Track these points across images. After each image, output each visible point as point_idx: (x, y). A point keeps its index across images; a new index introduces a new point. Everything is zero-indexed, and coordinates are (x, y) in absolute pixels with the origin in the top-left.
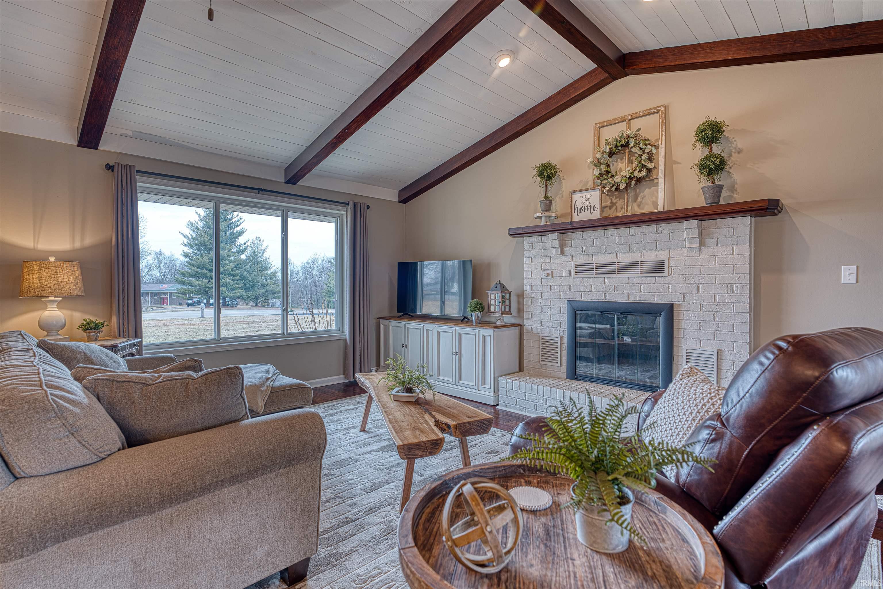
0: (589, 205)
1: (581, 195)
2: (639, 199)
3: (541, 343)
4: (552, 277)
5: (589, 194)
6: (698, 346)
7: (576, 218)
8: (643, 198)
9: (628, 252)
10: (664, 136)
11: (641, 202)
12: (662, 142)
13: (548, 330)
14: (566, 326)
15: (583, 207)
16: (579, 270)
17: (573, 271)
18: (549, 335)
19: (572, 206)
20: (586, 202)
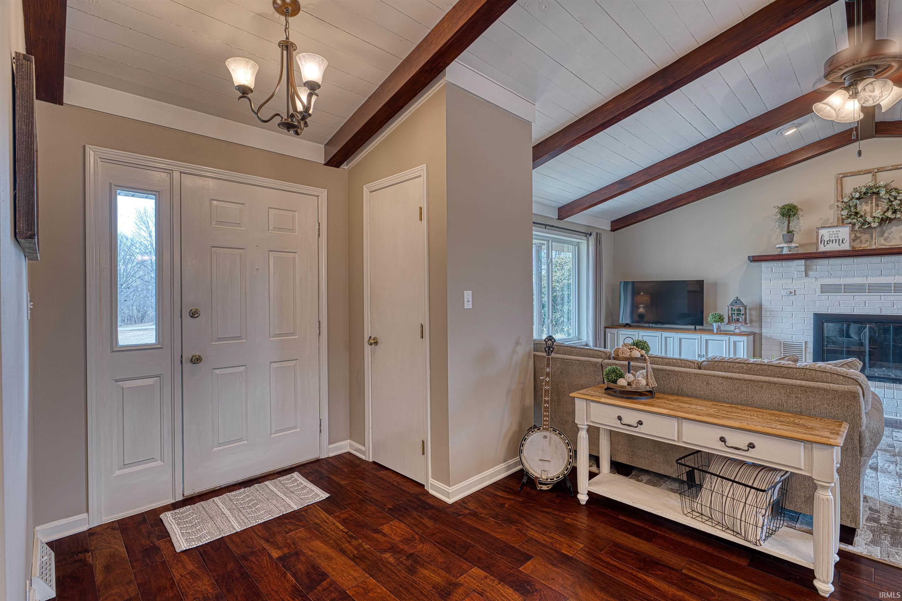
0: (837, 238)
1: (829, 230)
2: (884, 235)
3: (782, 347)
4: (795, 295)
5: (838, 230)
7: (822, 248)
8: (888, 234)
9: (880, 276)
11: (888, 237)
13: (790, 336)
14: (812, 333)
15: (830, 240)
16: (825, 289)
17: (818, 290)
18: (791, 341)
19: (817, 239)
20: (834, 236)
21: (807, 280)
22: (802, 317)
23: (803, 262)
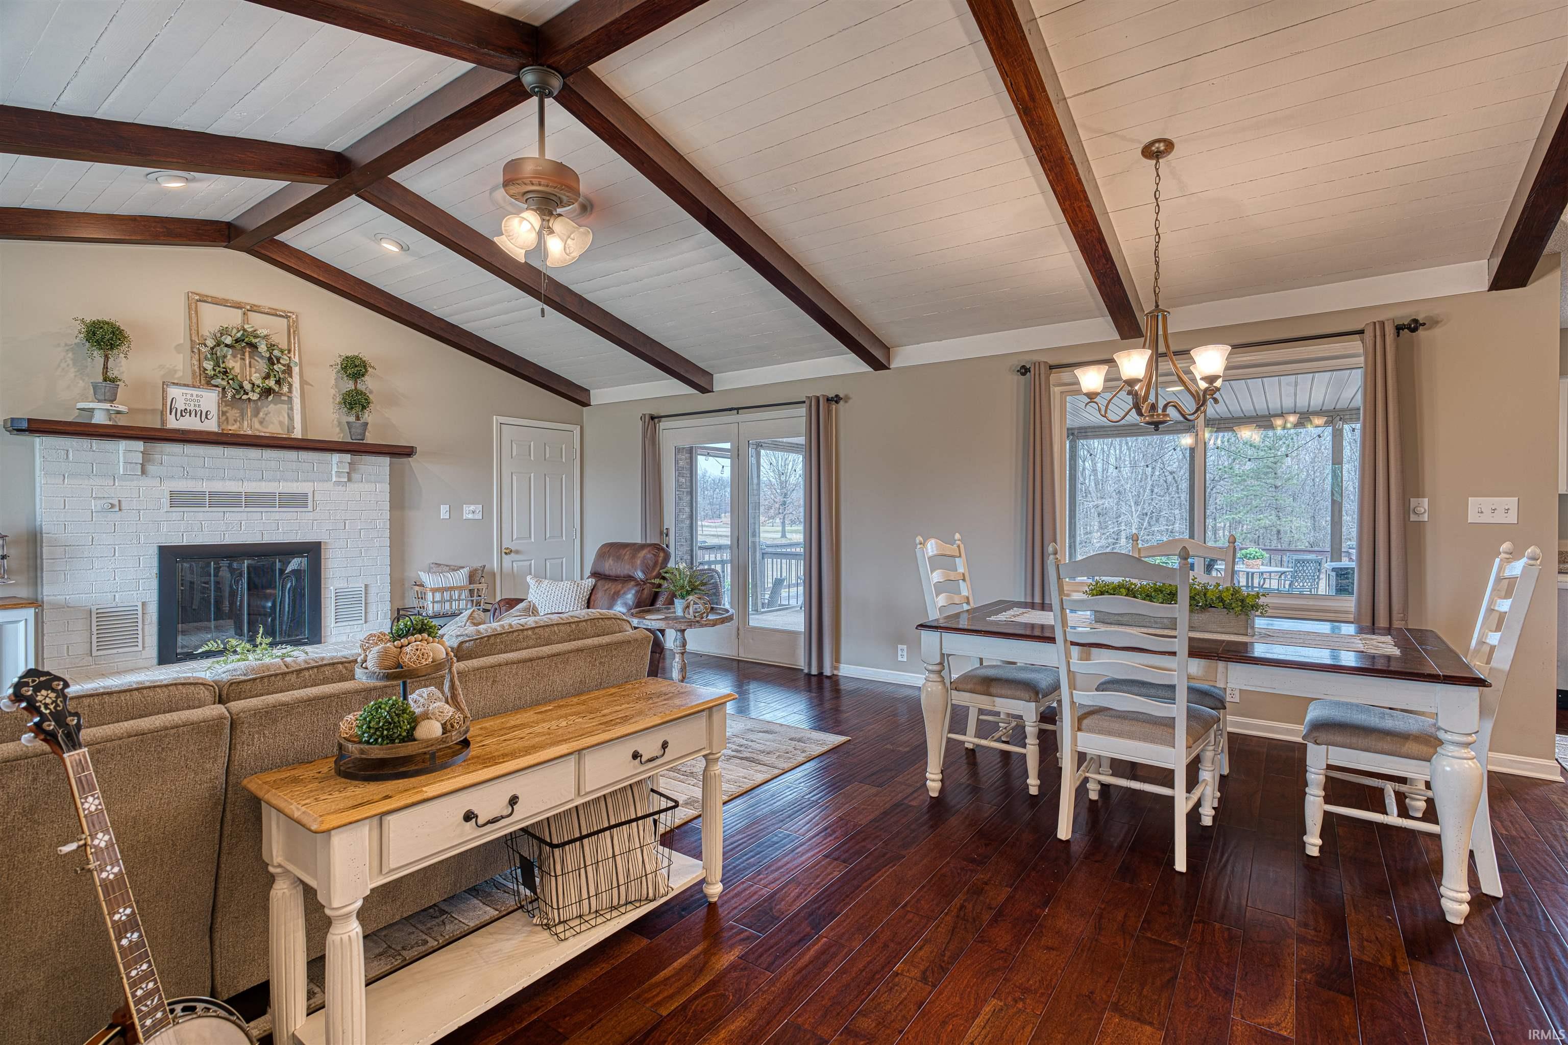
0: (198, 409)
1: (185, 391)
2: (261, 415)
3: (95, 620)
4: (120, 509)
5: (199, 393)
6: (346, 584)
7: (173, 423)
8: (266, 414)
9: (260, 480)
10: (297, 349)
11: (264, 419)
12: (294, 355)
13: (110, 596)
14: (154, 584)
15: (186, 409)
16: (178, 500)
17: (166, 501)
18: (114, 605)
19: (164, 404)
20: (192, 403)
21: (145, 482)
22: (136, 554)
23: (139, 445)
